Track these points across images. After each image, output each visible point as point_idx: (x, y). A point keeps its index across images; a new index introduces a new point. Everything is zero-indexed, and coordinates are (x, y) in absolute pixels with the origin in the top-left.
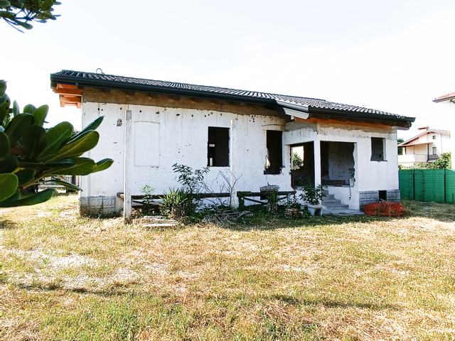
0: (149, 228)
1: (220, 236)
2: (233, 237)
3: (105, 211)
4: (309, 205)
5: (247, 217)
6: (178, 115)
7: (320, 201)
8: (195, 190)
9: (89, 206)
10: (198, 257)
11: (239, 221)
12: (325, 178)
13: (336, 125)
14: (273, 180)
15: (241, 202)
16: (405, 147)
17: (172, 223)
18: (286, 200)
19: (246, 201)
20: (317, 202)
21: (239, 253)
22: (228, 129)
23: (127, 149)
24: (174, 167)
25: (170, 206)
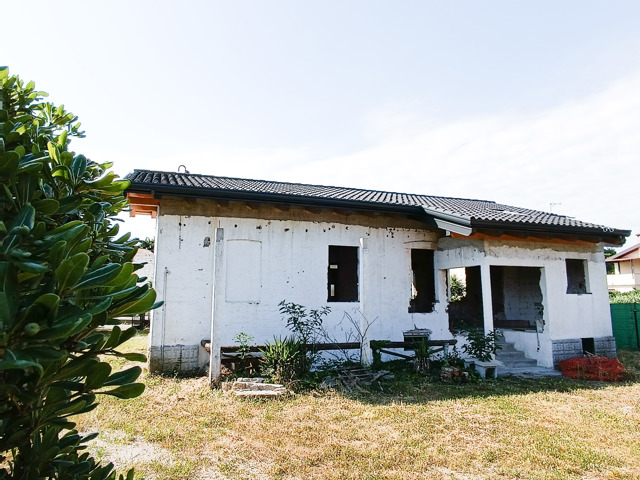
0: (244, 397)
1: (346, 413)
2: (365, 414)
3: (184, 367)
4: (477, 362)
5: (385, 380)
6: (287, 230)
7: (493, 356)
8: (310, 339)
9: (163, 359)
10: (314, 451)
11: (374, 388)
12: (499, 316)
13: (512, 242)
14: (421, 321)
15: (376, 357)
16: (618, 262)
17: (277, 389)
18: (442, 353)
19: (383, 354)
20: (488, 358)
21: (375, 445)
22: (356, 248)
23: (217, 281)
24: (281, 306)
25: (274, 363)
